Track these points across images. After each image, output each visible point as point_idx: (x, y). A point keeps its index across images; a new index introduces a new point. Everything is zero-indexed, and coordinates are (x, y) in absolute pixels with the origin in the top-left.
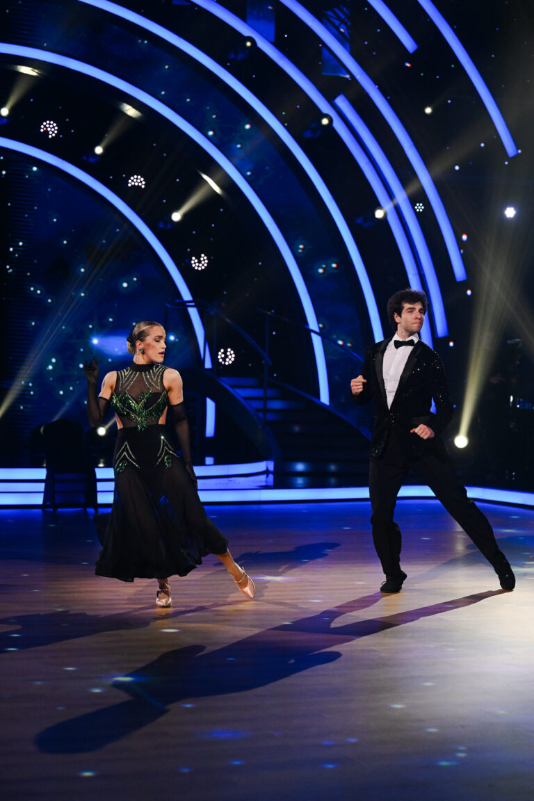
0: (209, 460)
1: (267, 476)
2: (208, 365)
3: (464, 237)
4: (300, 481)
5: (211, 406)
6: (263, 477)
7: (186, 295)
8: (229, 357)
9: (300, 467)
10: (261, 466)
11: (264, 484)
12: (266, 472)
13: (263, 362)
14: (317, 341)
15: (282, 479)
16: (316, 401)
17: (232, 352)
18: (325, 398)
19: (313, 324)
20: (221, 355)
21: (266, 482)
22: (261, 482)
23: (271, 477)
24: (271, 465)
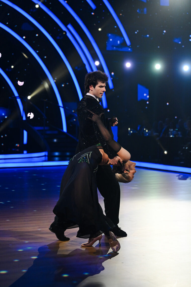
0: (25, 152)
2: (24, 118)
3: (113, 74)
4: (57, 159)
5: (25, 133)
6: (44, 158)
7: (16, 94)
8: (31, 116)
9: (57, 154)
10: (43, 154)
11: (44, 160)
12: (45, 156)
13: (43, 117)
14: (62, 110)
15: (50, 158)
16: (62, 131)
17: (33, 114)
18: (65, 130)
19: (60, 104)
20: (28, 115)
23: (47, 158)
24: (47, 154)
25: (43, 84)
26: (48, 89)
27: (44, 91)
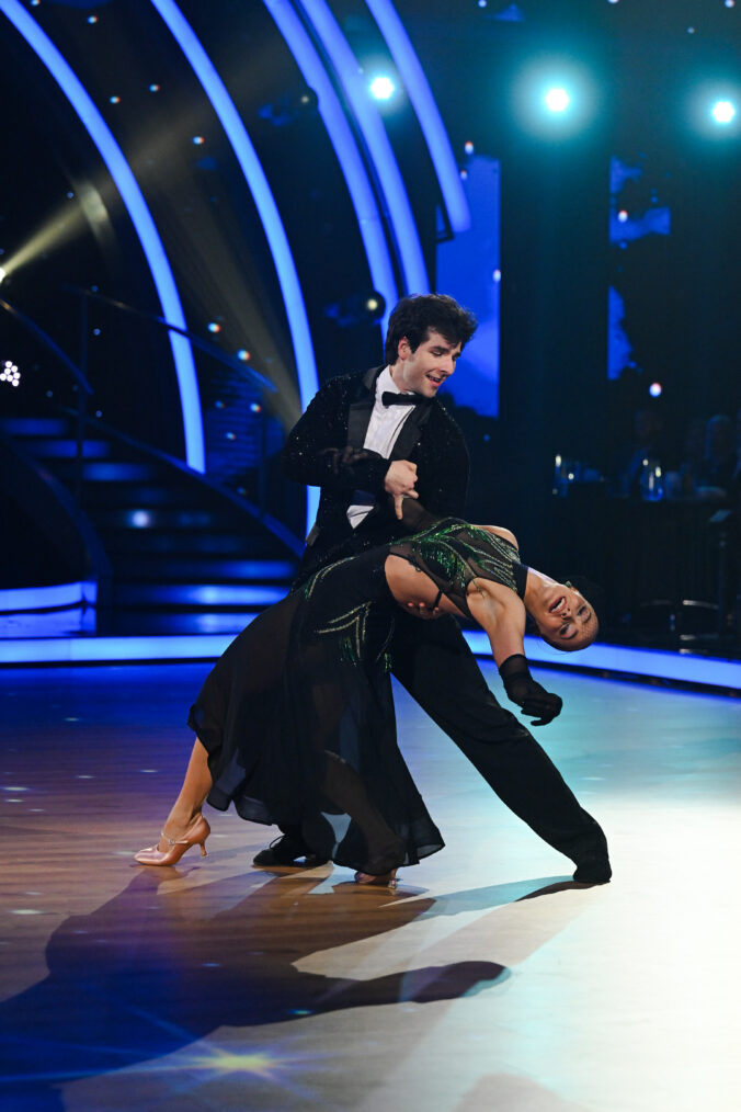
1: (84, 612)
3: (469, 147)
6: (75, 615)
10: (70, 593)
11: (76, 628)
12: (81, 605)
13: (75, 388)
14: (181, 348)
16: (179, 464)
17: (15, 369)
18: (195, 459)
19: (173, 314)
21: (81, 623)
22: (72, 623)
23: (91, 615)
24: (91, 592)
25: (75, 197)
26: (102, 226)
27: (83, 239)
